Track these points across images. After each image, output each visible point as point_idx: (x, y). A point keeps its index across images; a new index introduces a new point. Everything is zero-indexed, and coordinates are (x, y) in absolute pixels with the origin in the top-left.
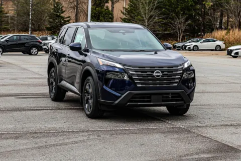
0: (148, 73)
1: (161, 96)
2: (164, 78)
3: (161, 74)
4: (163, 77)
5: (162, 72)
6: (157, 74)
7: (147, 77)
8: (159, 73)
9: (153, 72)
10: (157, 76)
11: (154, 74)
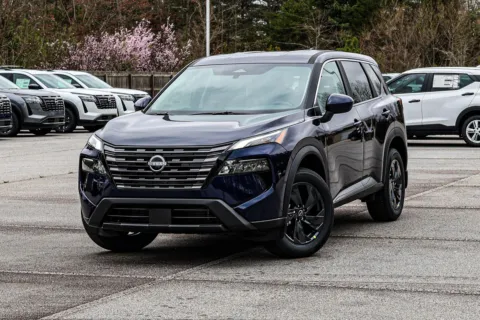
0: (139, 161)
1: (169, 211)
2: (172, 171)
3: (164, 163)
4: (169, 169)
5: (166, 159)
6: (155, 164)
7: (137, 169)
8: (160, 160)
9: (148, 159)
10: (154, 167)
11: (150, 163)
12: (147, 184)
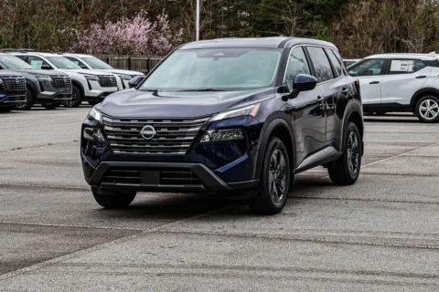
0: (133, 130)
1: (158, 173)
2: (161, 139)
4: (158, 137)
5: (156, 129)
6: (146, 132)
7: (130, 137)
8: (151, 130)
9: (140, 128)
10: (145, 135)
11: (142, 132)
12: (139, 150)
